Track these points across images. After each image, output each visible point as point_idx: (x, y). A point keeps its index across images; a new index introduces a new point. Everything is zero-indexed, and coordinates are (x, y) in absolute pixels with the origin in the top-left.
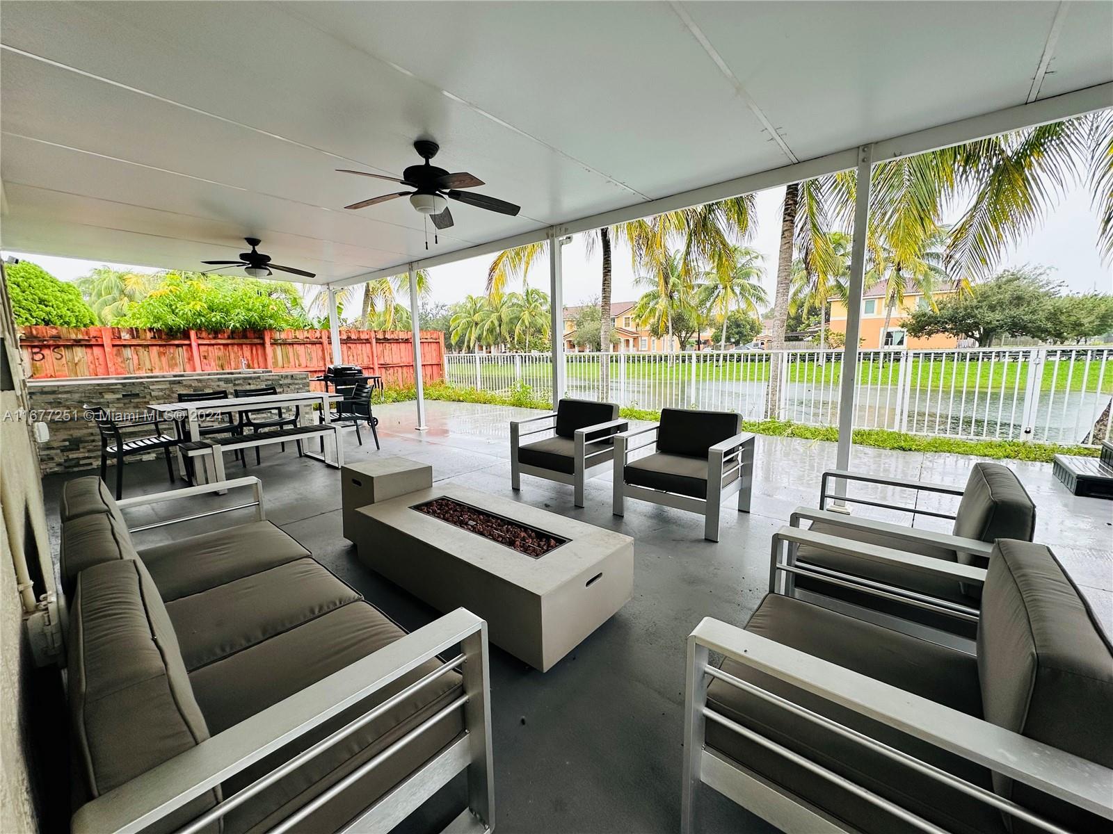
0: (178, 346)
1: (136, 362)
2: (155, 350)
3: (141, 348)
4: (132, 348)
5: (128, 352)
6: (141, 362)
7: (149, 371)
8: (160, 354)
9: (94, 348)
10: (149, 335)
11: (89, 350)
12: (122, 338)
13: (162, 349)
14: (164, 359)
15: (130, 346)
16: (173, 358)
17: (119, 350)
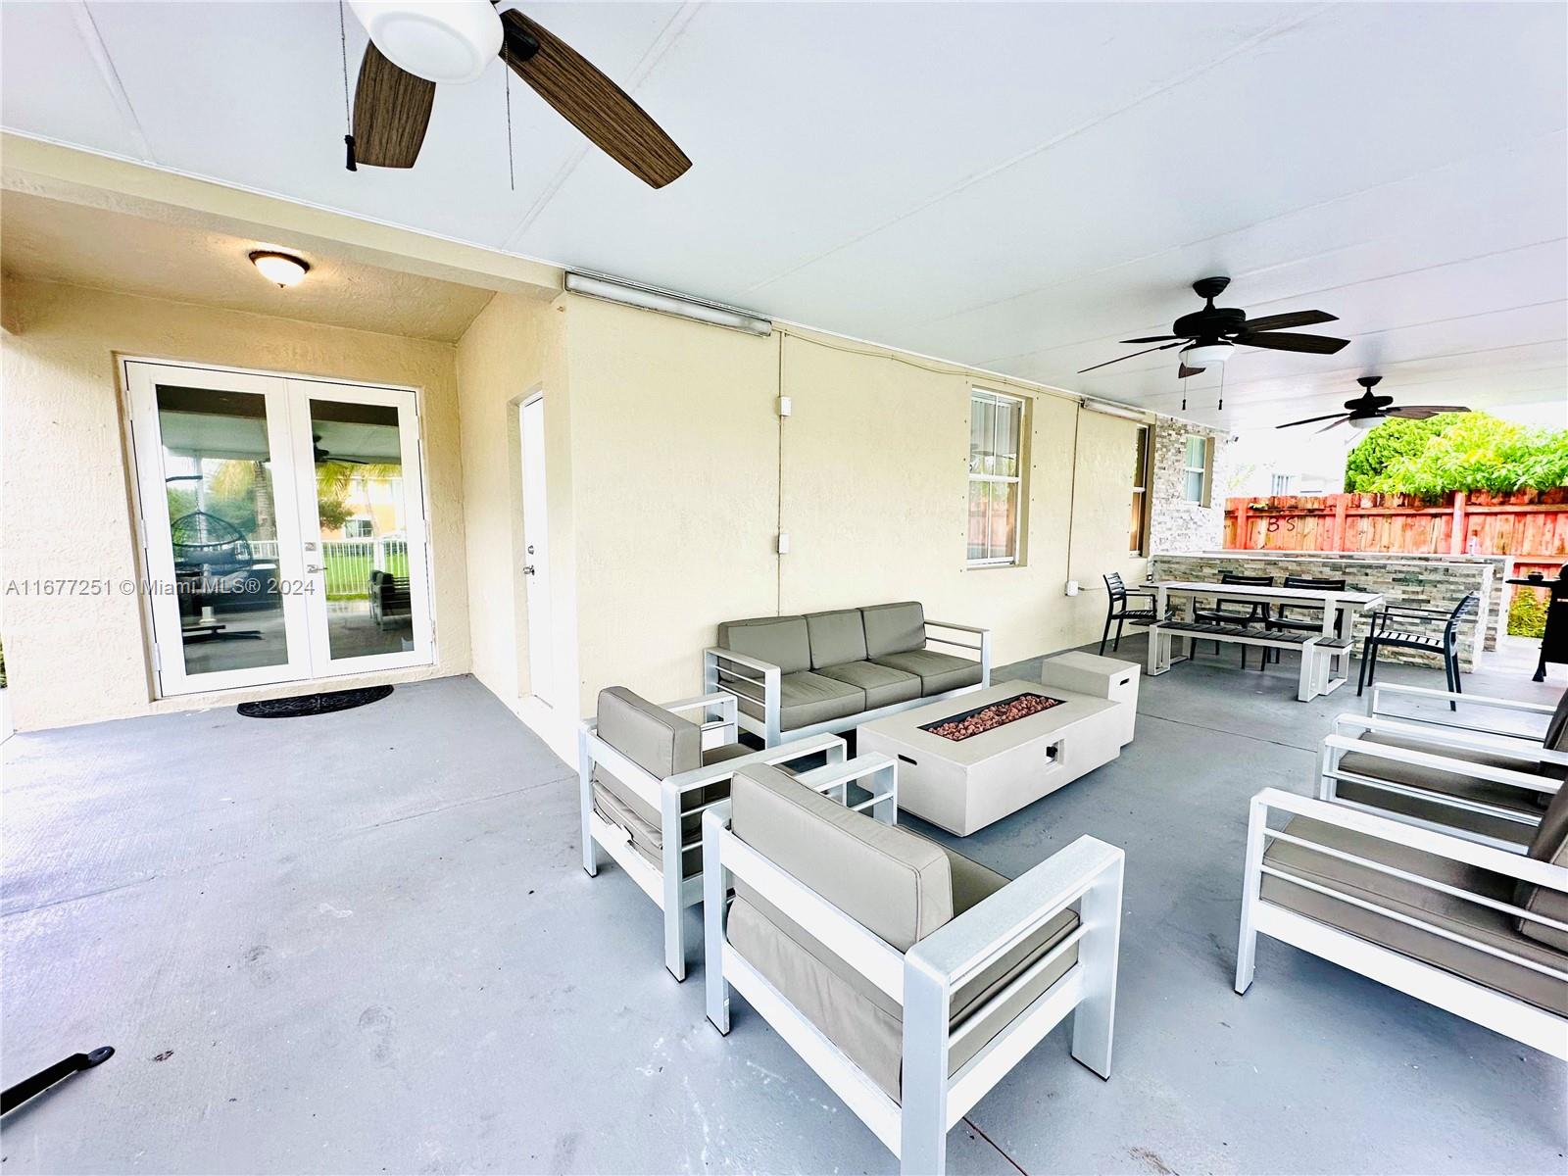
0: (1435, 516)
1: (1370, 536)
2: (1400, 521)
3: (1380, 518)
4: (1371, 518)
5: (1365, 524)
6: (1377, 537)
7: (1385, 550)
8: (1405, 527)
9: (1327, 518)
10: (1397, 501)
11: (1321, 521)
12: (1362, 506)
13: (1409, 520)
14: (1409, 533)
15: (1369, 516)
16: (1423, 533)
17: (1353, 521)
